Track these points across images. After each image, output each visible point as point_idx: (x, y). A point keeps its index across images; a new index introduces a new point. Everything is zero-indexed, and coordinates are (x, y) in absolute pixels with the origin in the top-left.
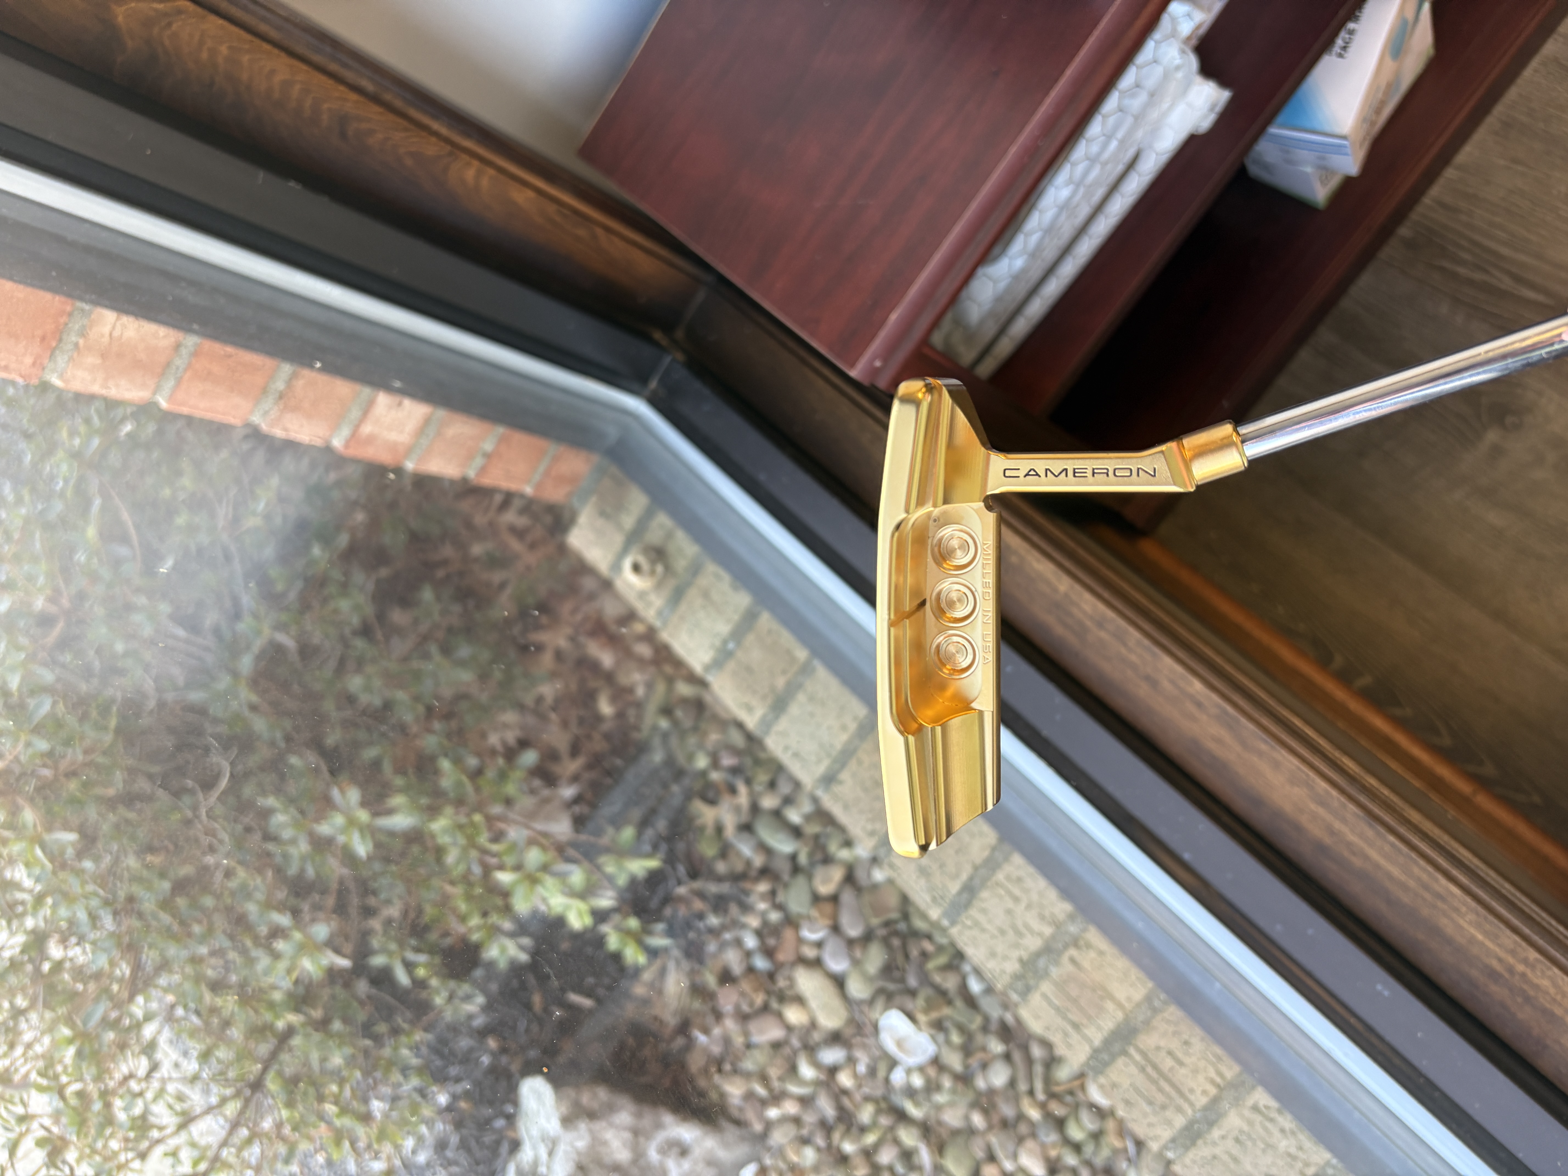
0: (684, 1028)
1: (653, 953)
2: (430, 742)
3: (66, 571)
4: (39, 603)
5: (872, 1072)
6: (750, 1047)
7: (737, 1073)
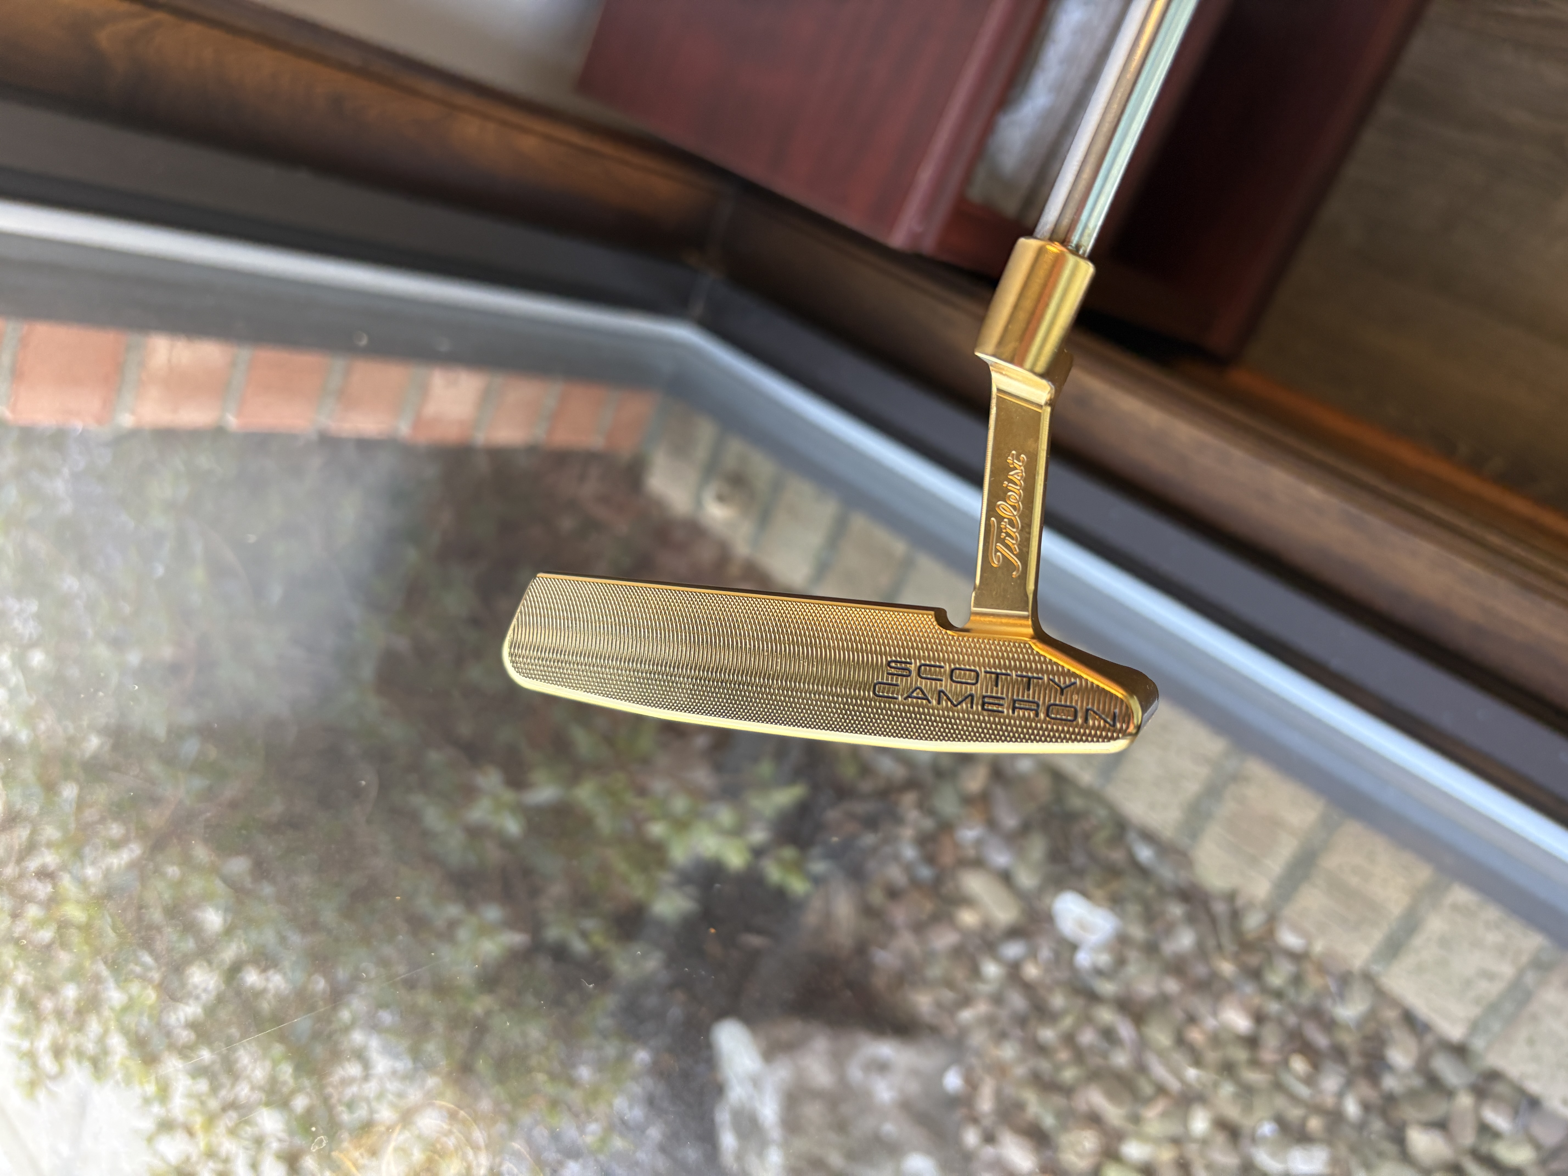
0: (862, 949)
1: (817, 881)
4: (167, 652)
5: (1057, 957)
6: (930, 956)
7: (925, 983)
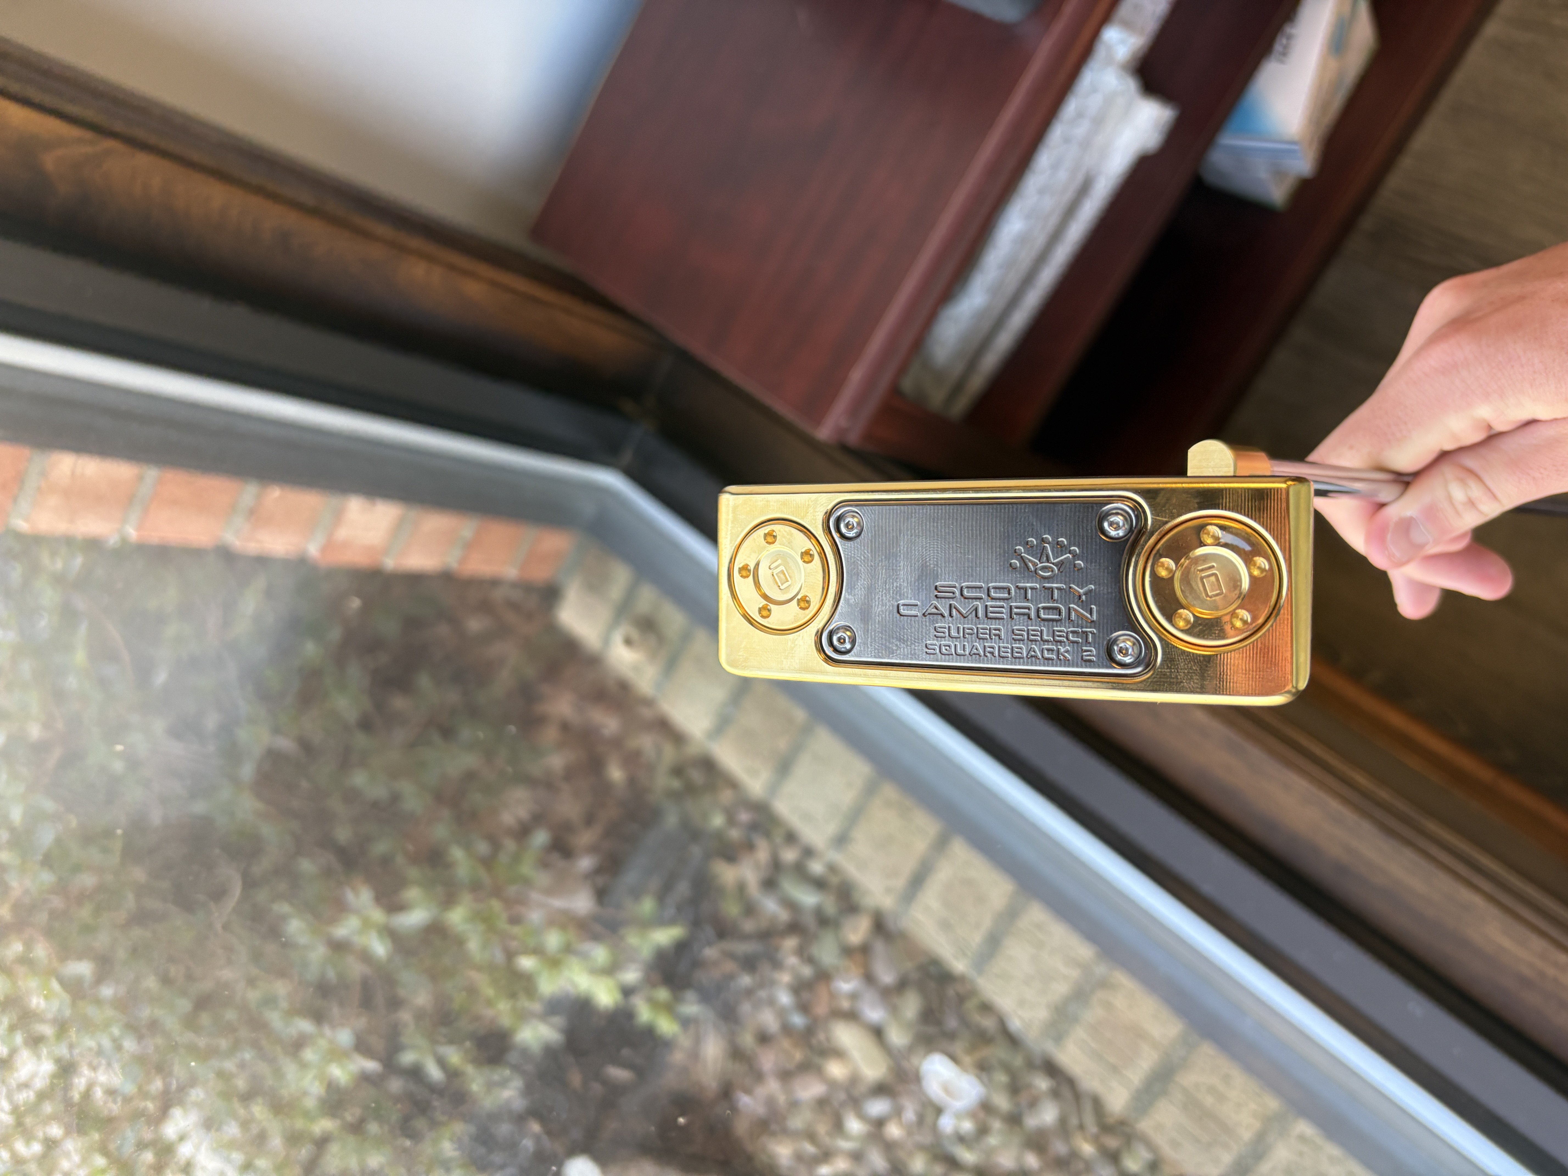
0: (726, 1092)
1: (686, 1022)
2: (440, 831)
3: (59, 696)
4: (35, 731)
5: (921, 1119)
6: (794, 1105)
7: (786, 1133)
